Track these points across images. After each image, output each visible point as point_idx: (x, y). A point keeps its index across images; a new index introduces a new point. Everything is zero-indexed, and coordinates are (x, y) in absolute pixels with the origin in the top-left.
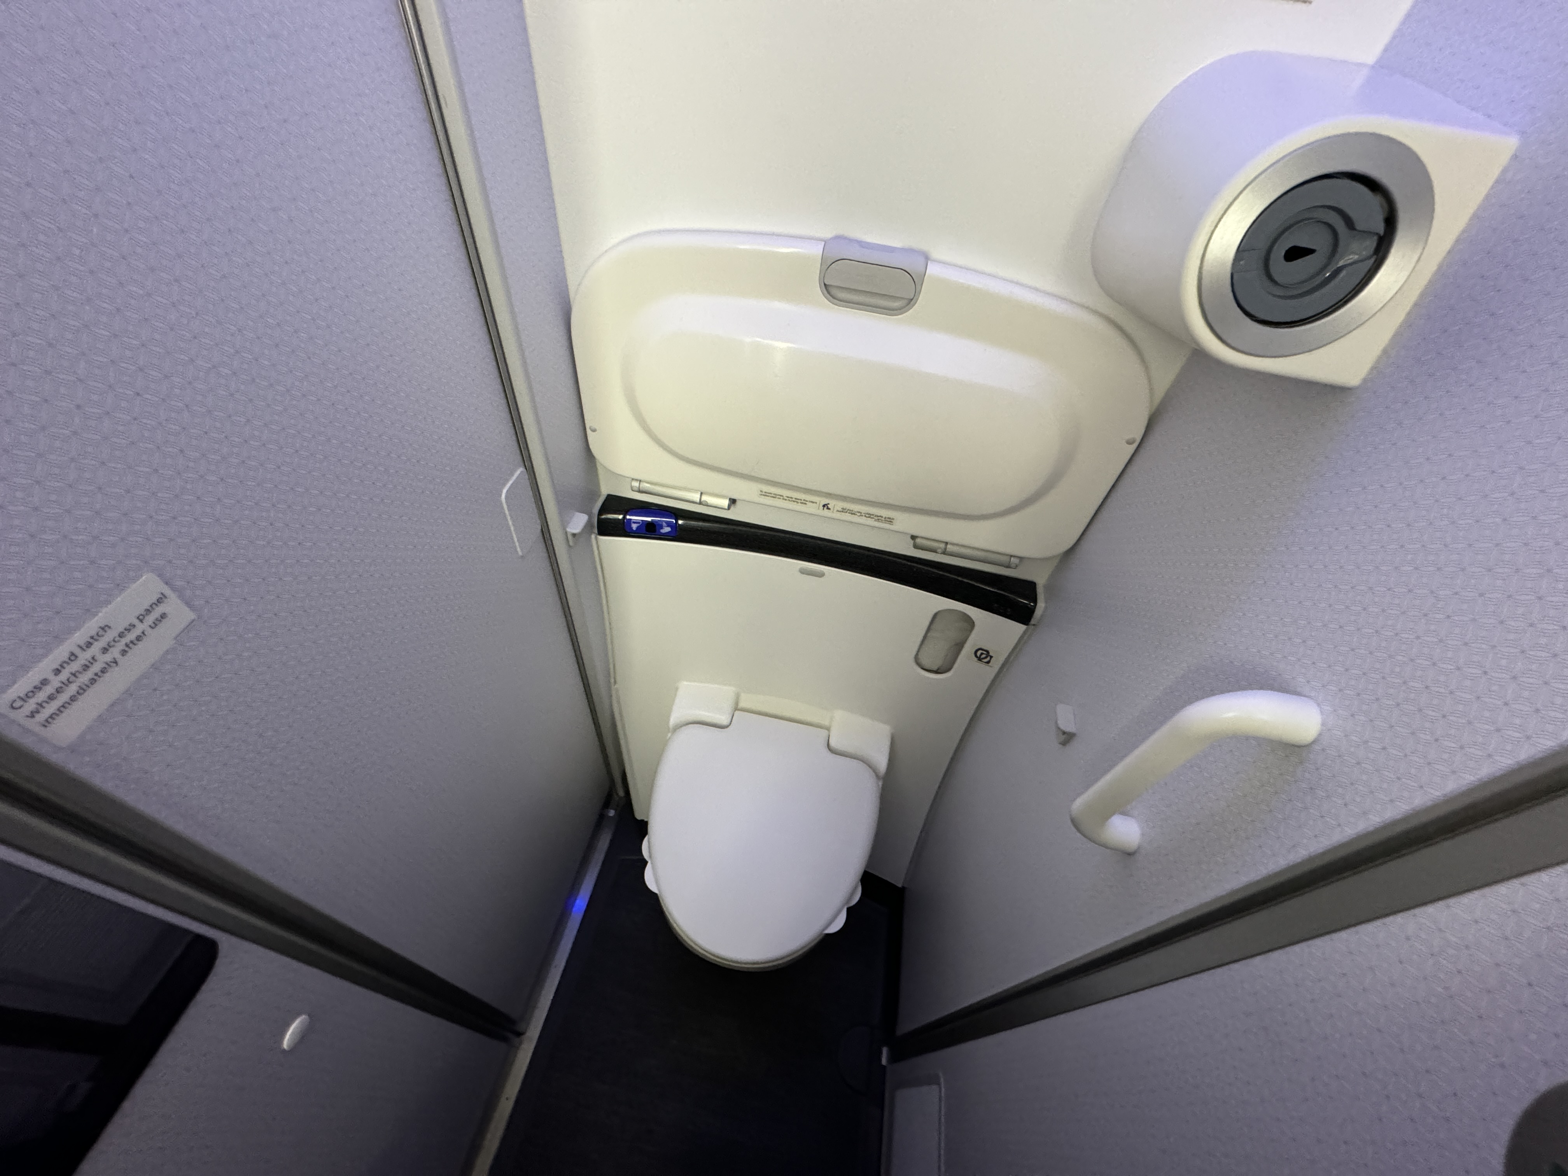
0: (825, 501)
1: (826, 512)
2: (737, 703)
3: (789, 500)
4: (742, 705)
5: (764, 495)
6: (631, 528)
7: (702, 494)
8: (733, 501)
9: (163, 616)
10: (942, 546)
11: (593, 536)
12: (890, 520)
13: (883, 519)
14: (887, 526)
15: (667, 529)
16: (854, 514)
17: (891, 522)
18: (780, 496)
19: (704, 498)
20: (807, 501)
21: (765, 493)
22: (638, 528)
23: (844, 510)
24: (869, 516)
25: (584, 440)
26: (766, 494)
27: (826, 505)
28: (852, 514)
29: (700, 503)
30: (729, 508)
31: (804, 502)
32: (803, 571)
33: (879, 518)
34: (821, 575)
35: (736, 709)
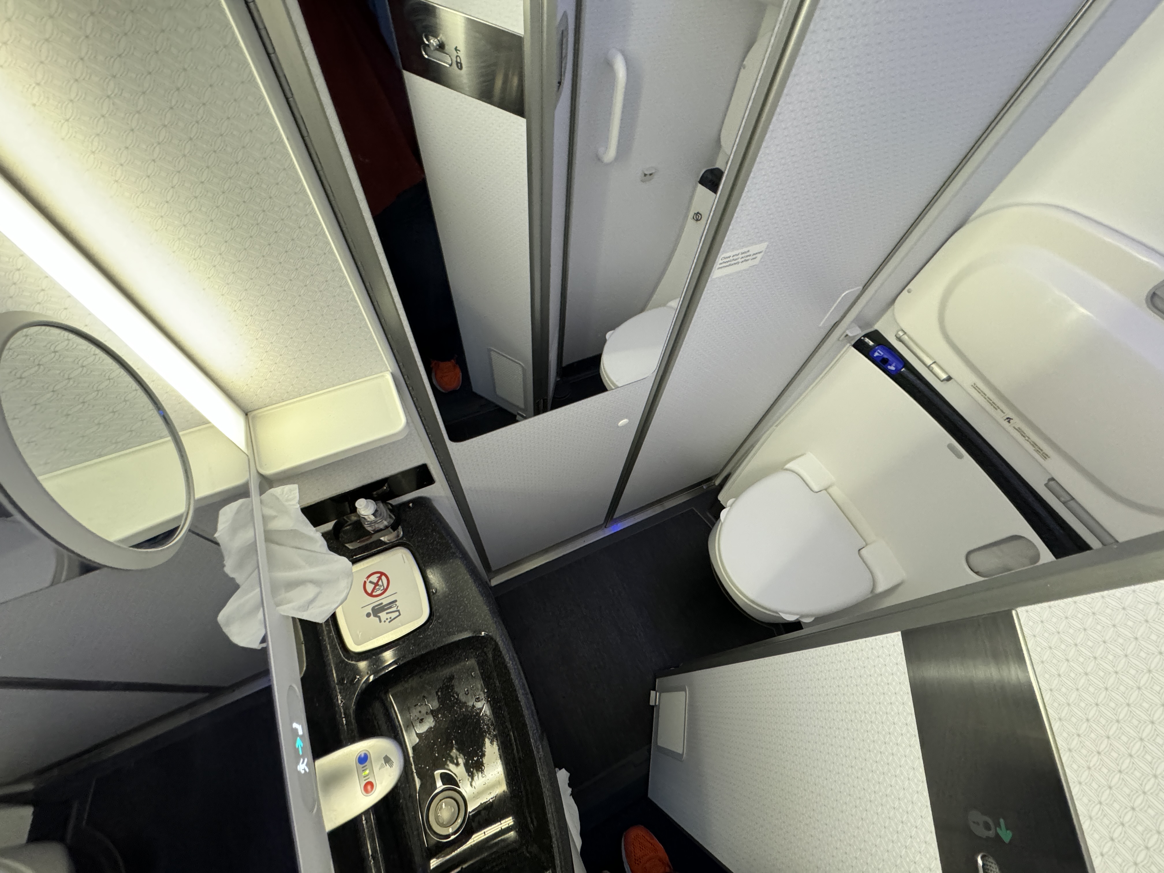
0: (1011, 415)
1: (1005, 424)
2: (829, 487)
3: (988, 401)
4: (831, 490)
5: (974, 388)
6: (874, 354)
7: (935, 362)
8: (949, 379)
9: (756, 257)
10: (1068, 498)
11: (848, 345)
12: (1045, 456)
13: (1042, 452)
14: (1040, 460)
15: (892, 368)
16: (1024, 436)
17: (1045, 458)
18: (985, 394)
19: (934, 366)
20: (999, 408)
21: (977, 386)
22: (877, 356)
23: (1019, 430)
24: (1034, 445)
25: (897, 293)
26: (975, 387)
27: (1010, 419)
28: (1022, 435)
29: (928, 367)
30: (942, 381)
31: (996, 408)
32: (950, 447)
33: (1039, 450)
34: (960, 456)
35: (826, 489)
